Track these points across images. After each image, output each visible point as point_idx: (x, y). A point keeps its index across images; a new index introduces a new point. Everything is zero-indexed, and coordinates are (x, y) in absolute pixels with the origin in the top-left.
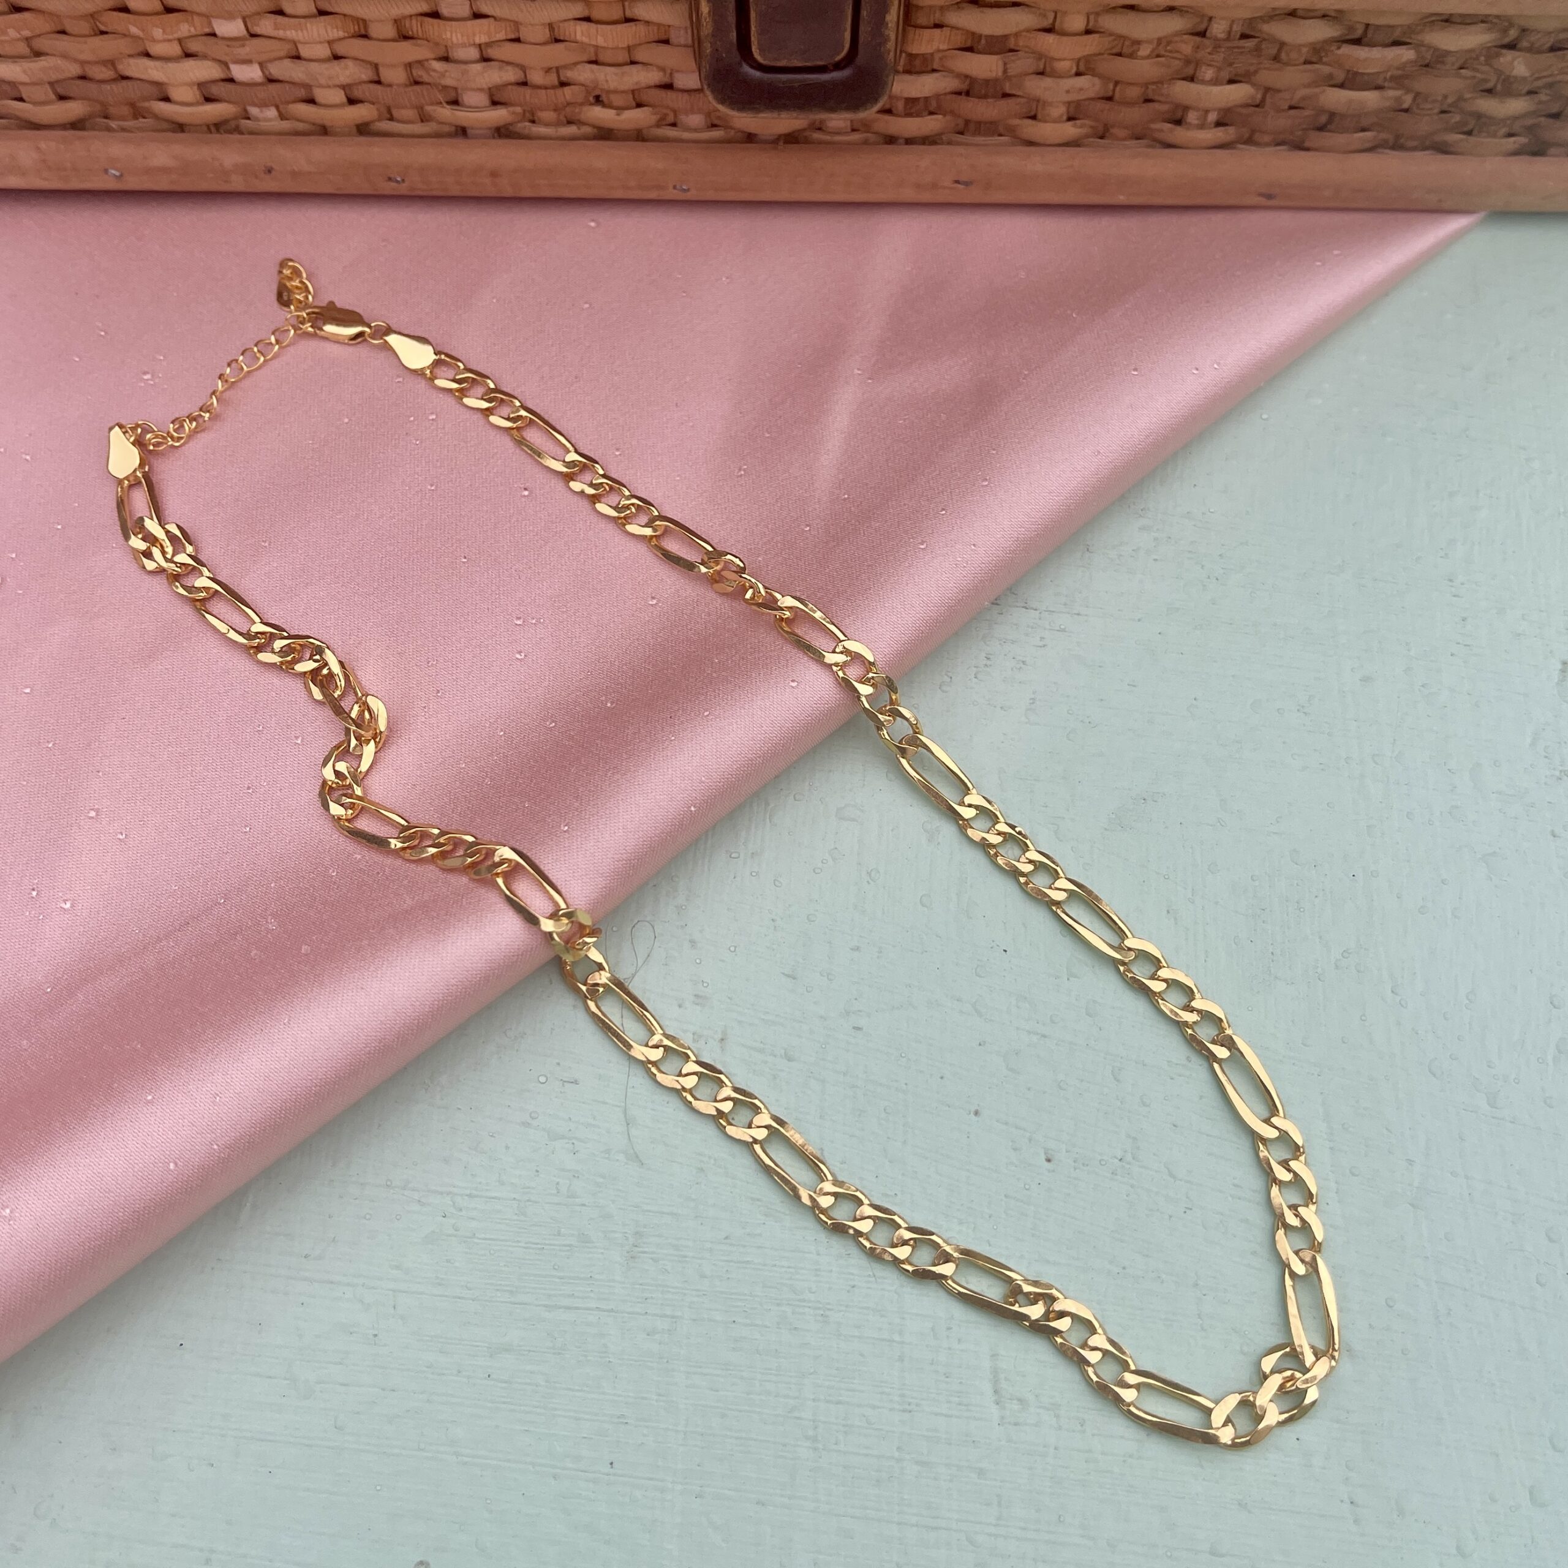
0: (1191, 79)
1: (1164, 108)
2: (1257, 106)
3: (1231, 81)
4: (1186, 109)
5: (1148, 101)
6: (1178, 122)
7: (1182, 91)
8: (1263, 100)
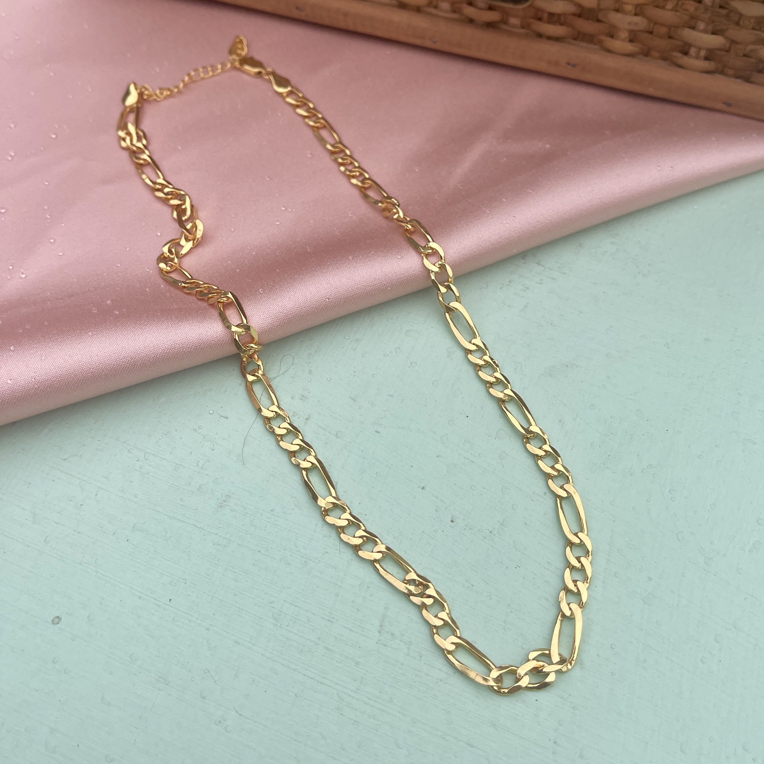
0: (693, 28)
1: (680, 43)
2: (727, 51)
3: (713, 33)
4: (690, 45)
5: (670, 37)
6: (686, 53)
7: (688, 34)
8: (730, 48)
